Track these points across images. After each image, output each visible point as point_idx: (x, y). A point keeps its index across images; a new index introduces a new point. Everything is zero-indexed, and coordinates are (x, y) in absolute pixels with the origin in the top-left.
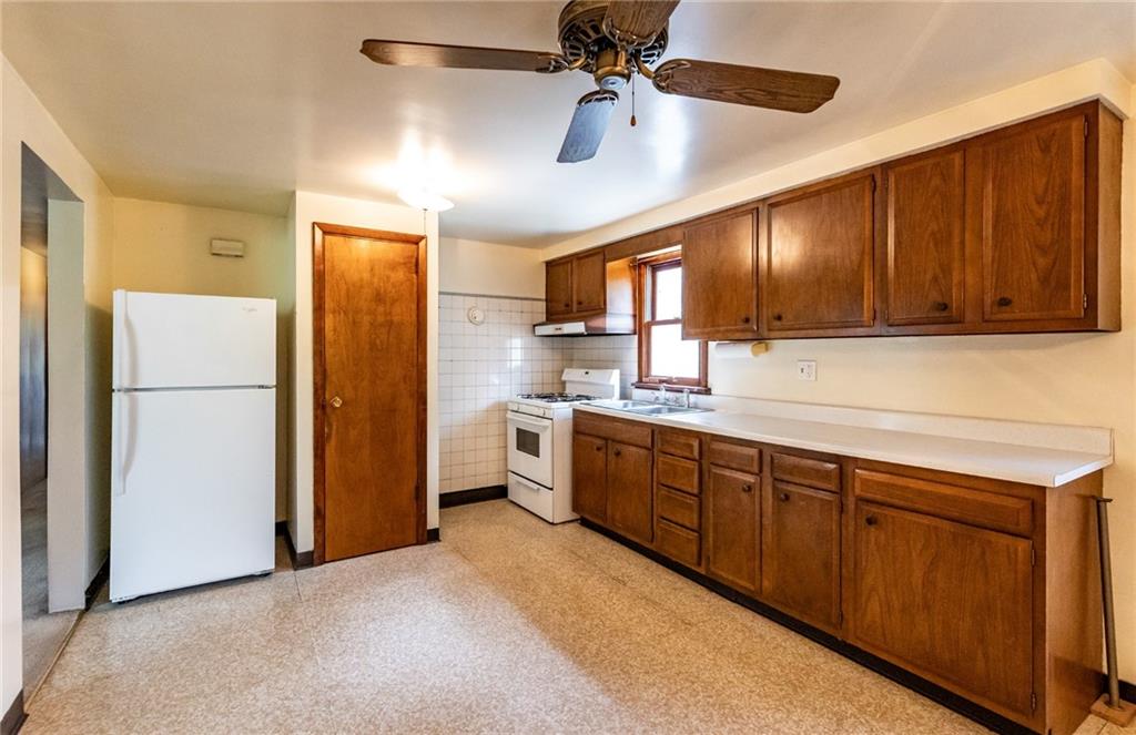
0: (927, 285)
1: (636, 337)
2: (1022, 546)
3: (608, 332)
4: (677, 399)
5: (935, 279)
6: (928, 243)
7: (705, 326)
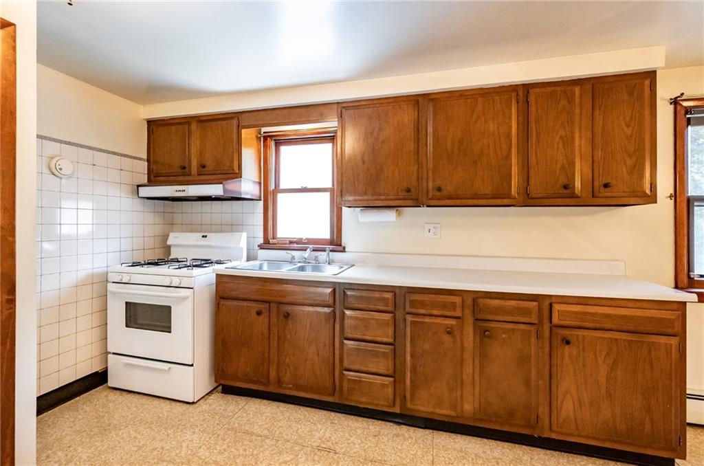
0: (558, 171)
1: (261, 203)
2: (674, 341)
3: (243, 196)
4: (316, 257)
5: (563, 167)
6: (558, 144)
7: (365, 194)
